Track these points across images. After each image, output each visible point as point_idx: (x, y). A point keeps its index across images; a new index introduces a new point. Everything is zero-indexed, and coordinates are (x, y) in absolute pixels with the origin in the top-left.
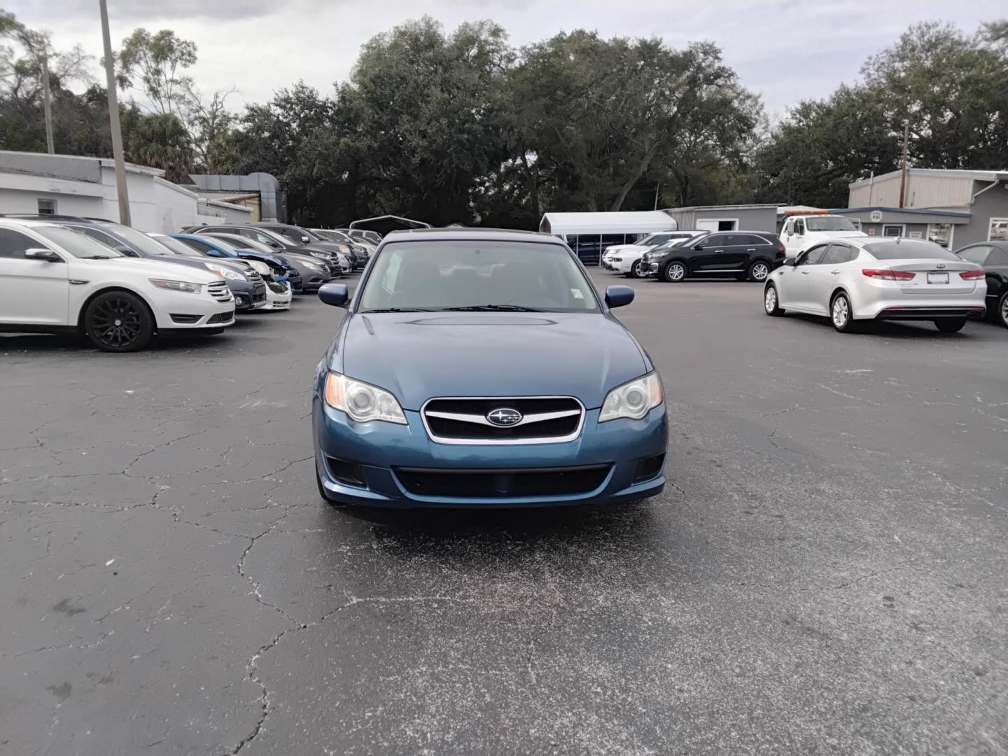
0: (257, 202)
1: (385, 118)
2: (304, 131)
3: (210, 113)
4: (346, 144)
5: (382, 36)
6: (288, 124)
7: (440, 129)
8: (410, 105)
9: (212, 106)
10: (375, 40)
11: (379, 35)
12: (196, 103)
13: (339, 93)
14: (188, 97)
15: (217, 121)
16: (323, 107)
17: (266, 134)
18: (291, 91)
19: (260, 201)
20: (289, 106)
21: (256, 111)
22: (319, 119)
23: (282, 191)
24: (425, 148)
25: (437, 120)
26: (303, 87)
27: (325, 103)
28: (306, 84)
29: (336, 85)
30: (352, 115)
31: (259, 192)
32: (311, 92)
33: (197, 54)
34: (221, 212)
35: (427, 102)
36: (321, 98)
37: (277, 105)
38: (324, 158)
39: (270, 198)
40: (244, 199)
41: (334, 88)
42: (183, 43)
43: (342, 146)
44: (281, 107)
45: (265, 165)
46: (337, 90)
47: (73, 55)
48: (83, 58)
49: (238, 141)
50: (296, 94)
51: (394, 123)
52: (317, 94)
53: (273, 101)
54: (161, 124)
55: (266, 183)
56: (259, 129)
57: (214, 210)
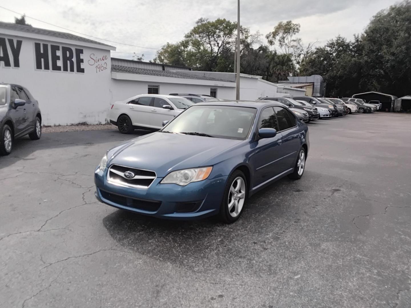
0: (312, 87)
1: (375, 48)
2: (338, 56)
3: (306, 52)
4: (355, 61)
5: (382, 11)
6: (332, 54)
7: (401, 51)
8: (388, 41)
9: (307, 49)
10: (379, 13)
11: (381, 11)
12: (301, 48)
13: (356, 39)
14: (299, 46)
15: (308, 55)
16: (348, 45)
17: (322, 59)
18: (335, 39)
19: (313, 86)
20: (333, 46)
21: (319, 50)
22: (345, 51)
23: (324, 82)
24: (393, 60)
25: (400, 47)
26: (340, 38)
27: (349, 44)
28: (341, 36)
29: (355, 35)
30: (361, 48)
31: (313, 83)
32: (343, 39)
33: (300, 29)
34: (288, 91)
35: (396, 39)
36: (347, 41)
37: (328, 46)
38: (344, 68)
39: (318, 85)
40: (306, 86)
41: (354, 36)
42: (295, 25)
43: (353, 61)
44: (329, 47)
45: (319, 72)
46: (355, 37)
47: (256, 35)
48: (259, 35)
49: (310, 62)
50: (337, 40)
51: (380, 49)
52: (346, 40)
53: (327, 45)
54: (282, 58)
55: (317, 79)
56: (319, 57)
57: (285, 91)
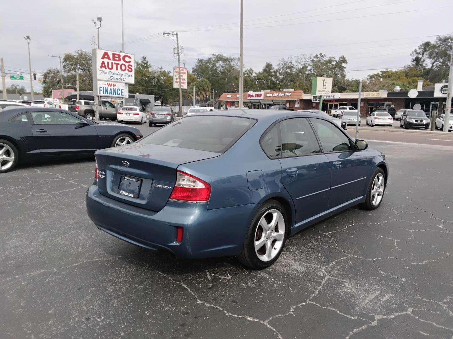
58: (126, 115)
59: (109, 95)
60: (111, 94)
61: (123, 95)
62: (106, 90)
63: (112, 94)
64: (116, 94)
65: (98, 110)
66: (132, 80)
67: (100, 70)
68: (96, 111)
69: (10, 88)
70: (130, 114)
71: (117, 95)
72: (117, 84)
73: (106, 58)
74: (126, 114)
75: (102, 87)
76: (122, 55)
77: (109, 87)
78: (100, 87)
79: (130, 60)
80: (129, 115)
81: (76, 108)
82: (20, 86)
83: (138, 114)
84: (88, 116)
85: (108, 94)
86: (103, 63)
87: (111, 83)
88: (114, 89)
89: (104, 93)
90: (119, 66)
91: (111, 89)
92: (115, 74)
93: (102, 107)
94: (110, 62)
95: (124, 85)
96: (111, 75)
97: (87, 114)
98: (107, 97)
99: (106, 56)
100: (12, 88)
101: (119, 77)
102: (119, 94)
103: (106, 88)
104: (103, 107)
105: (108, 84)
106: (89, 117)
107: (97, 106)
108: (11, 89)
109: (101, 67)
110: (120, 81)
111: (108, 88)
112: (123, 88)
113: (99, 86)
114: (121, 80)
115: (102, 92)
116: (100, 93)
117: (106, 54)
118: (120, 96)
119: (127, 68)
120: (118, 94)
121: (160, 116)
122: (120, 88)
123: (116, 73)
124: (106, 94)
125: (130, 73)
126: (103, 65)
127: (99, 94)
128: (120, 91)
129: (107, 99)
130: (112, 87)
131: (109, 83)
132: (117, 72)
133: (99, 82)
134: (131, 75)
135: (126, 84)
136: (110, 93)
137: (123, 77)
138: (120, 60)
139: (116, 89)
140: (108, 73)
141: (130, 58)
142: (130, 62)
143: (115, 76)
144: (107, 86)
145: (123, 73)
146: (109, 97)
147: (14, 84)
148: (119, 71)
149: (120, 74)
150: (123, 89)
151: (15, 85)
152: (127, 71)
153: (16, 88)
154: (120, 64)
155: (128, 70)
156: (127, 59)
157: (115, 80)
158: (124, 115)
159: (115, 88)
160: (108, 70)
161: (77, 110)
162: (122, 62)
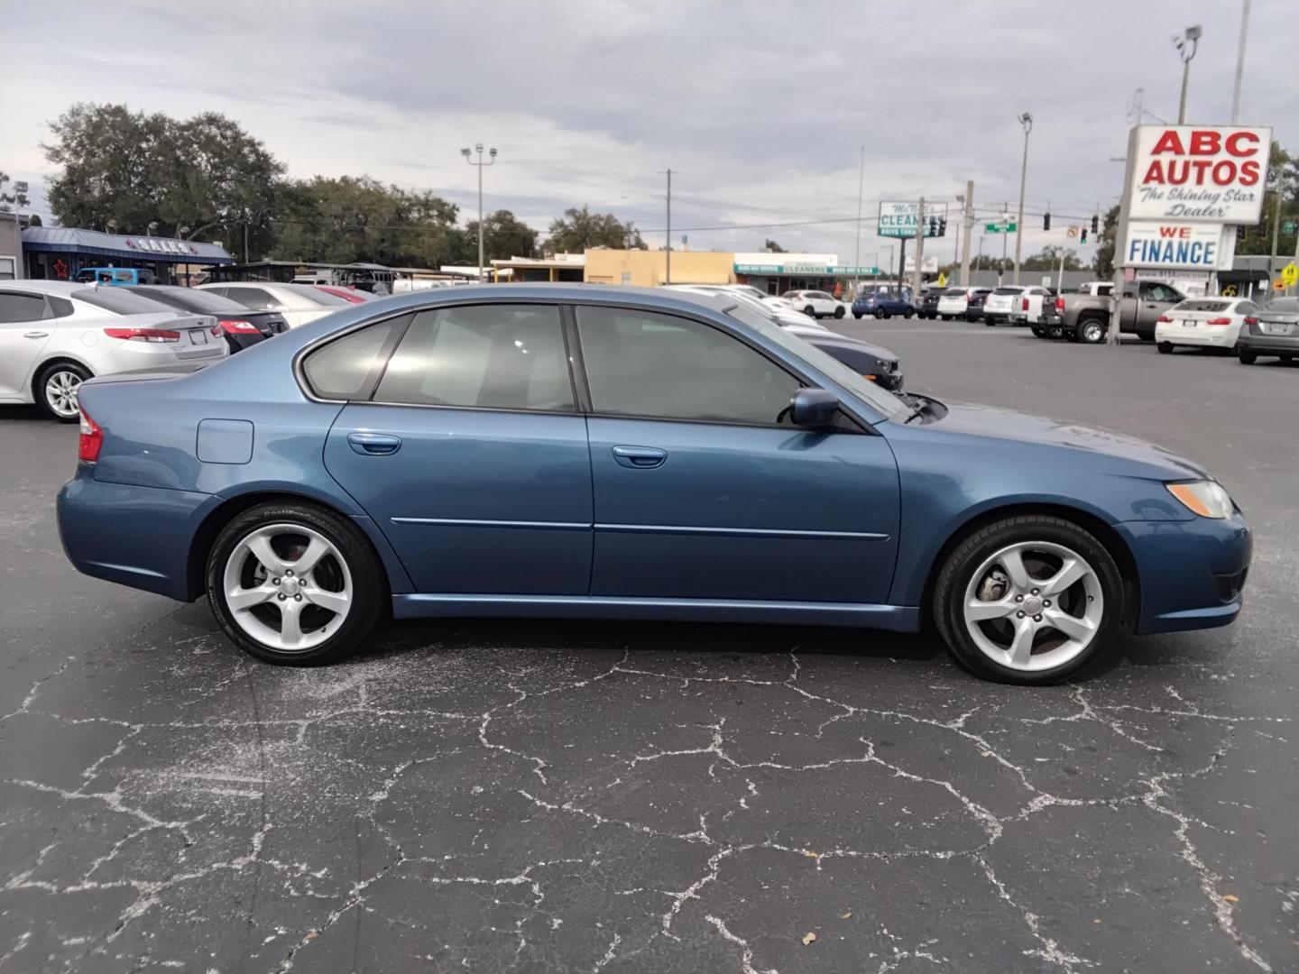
58: (1184, 324)
59: (1160, 264)
60: (1168, 260)
61: (1210, 263)
62: (1152, 249)
63: (1171, 260)
64: (1184, 260)
65: (1119, 310)
66: (1249, 212)
67: (1143, 190)
68: (1112, 314)
69: (1040, 256)
70: (1196, 322)
71: (1189, 264)
72: (1195, 228)
73: (1169, 149)
74: (1185, 321)
75: (1139, 241)
76: (1226, 133)
77: (1165, 241)
78: (1134, 242)
79: (1253, 145)
80: (1193, 323)
81: (1058, 304)
82: (1065, 249)
83: (1226, 322)
84: (1091, 329)
85: (1157, 259)
86: (1156, 165)
87: (1172, 226)
88: (1180, 245)
89: (1143, 259)
90: (1208, 172)
91: (1170, 245)
92: (1193, 197)
93: (1140, 300)
94: (1180, 161)
95: (1218, 228)
96: (1177, 202)
97: (1085, 322)
98: (1155, 272)
99: (1169, 144)
100: (1044, 255)
101: (1203, 205)
102: (1195, 259)
103: (1153, 243)
104: (1143, 299)
105: (1162, 229)
106: (1092, 332)
107: (1117, 299)
108: (1040, 259)
109: (1148, 179)
110: (1207, 217)
111: (1160, 243)
112: (1216, 238)
113: (1131, 236)
114: (1211, 213)
115: (1138, 256)
116: (1131, 258)
117: (1171, 136)
118: (1201, 264)
119: (1239, 174)
120: (1192, 260)
121: (1277, 330)
122: (1204, 240)
123: (1195, 191)
124: (1150, 259)
125: (1246, 190)
126: (1154, 173)
127: (1127, 262)
128: (1200, 248)
129: (1155, 275)
130: (1176, 240)
131: (1166, 226)
132: (1198, 190)
133: (1132, 226)
134: (1252, 195)
135: (1228, 226)
136: (1165, 257)
137: (1219, 204)
138: (1215, 150)
139: (1187, 244)
140: (1167, 194)
141: (1253, 138)
142: (1251, 152)
143: (1191, 205)
144: (1157, 237)
145: (1223, 190)
146: (1162, 270)
147: (1050, 245)
148: (1208, 185)
149: (1207, 197)
150: (1213, 244)
151: (1052, 248)
152: (1236, 185)
153: (1053, 254)
154: (1214, 164)
155: (1243, 181)
156: (1243, 145)
157: (1190, 217)
158: (1177, 324)
159: (1184, 241)
160: (1167, 188)
161: (1057, 310)
162: (1223, 155)
